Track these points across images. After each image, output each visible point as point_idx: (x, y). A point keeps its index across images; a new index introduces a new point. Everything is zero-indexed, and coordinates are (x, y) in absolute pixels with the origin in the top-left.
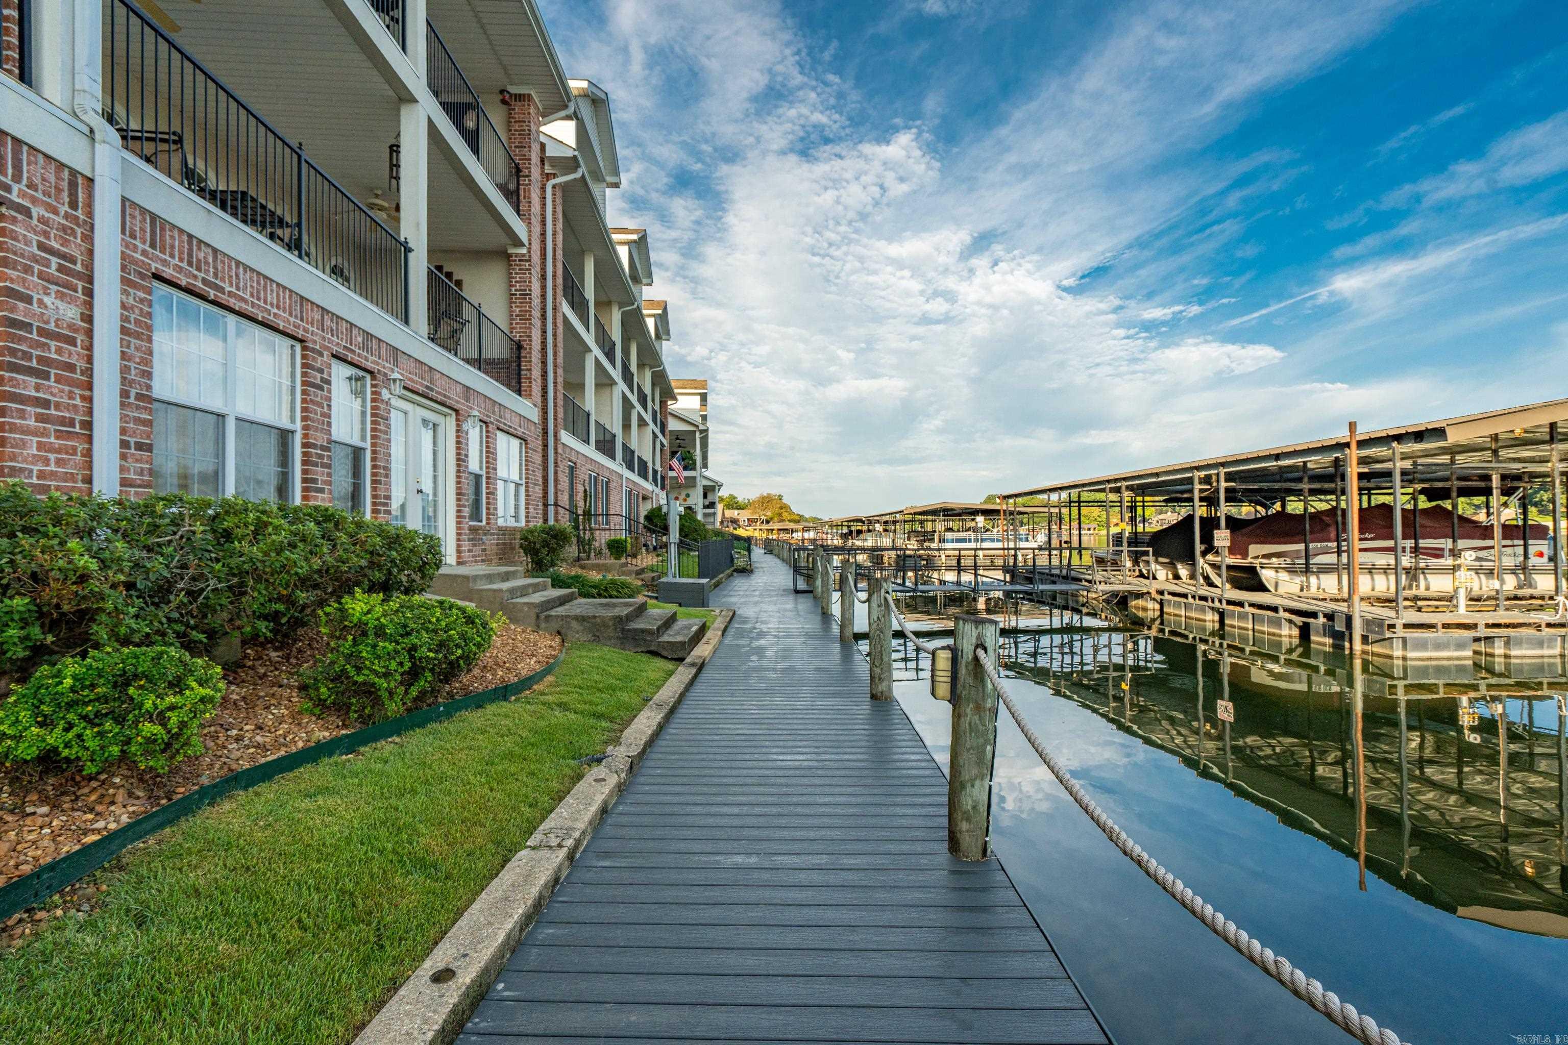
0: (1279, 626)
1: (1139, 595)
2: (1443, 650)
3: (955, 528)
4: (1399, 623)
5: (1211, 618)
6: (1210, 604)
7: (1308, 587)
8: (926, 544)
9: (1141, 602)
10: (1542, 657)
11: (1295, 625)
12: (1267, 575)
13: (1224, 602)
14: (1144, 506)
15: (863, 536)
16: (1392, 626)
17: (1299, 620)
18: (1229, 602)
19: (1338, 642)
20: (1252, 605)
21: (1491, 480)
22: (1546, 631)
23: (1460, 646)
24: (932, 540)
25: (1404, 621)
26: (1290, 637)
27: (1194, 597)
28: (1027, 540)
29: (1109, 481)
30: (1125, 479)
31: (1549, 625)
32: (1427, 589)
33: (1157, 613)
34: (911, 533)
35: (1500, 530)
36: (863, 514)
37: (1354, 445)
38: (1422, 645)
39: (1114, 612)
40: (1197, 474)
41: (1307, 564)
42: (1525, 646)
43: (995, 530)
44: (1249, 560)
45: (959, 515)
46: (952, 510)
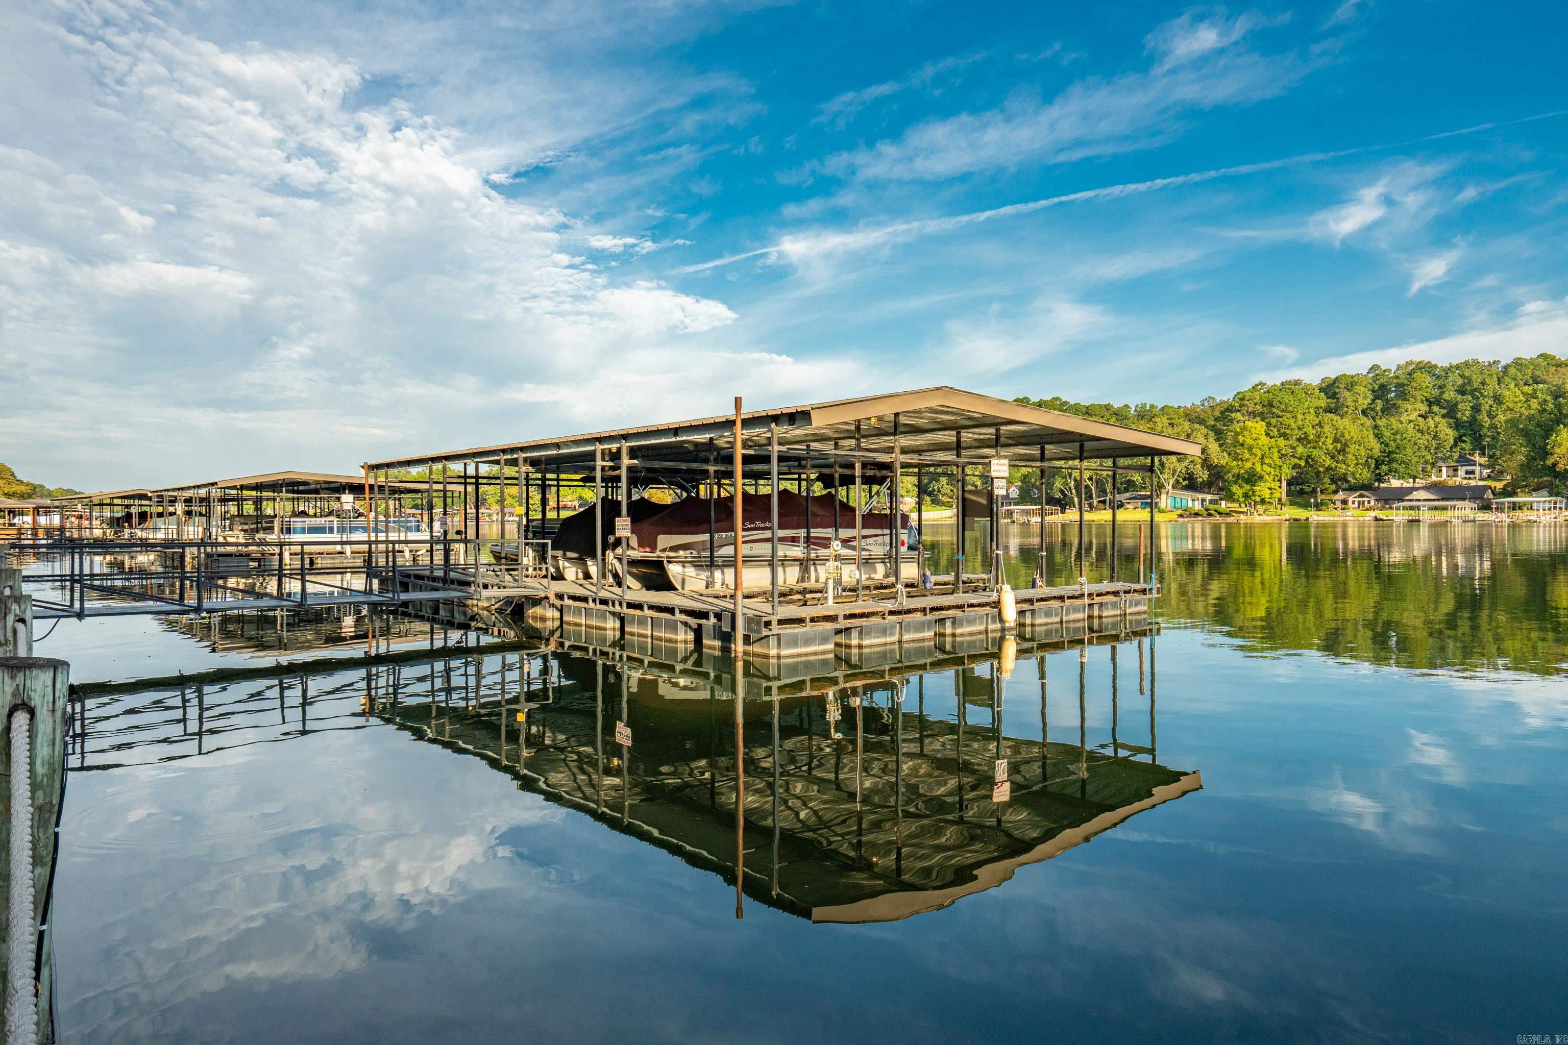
0: (675, 630)
1: (536, 601)
2: (810, 645)
3: (312, 512)
4: (774, 619)
5: (612, 624)
6: (611, 608)
7: (713, 583)
8: (260, 536)
9: (538, 610)
10: (886, 644)
11: (690, 627)
12: (674, 570)
13: (625, 605)
14: (558, 486)
15: (149, 523)
16: (768, 624)
17: (693, 622)
18: (630, 605)
19: (726, 645)
20: (651, 607)
21: (854, 468)
22: (891, 618)
23: (824, 640)
24: (271, 529)
25: (779, 617)
26: (686, 642)
27: (594, 601)
28: (418, 529)
29: (504, 451)
30: (522, 449)
31: (892, 613)
32: (817, 581)
33: (557, 623)
34: (231, 521)
35: (860, 519)
36: (149, 486)
37: (739, 424)
38: (793, 641)
39: (508, 625)
40: (600, 447)
41: (712, 557)
42: (873, 635)
43: (372, 515)
44: (658, 553)
45: (316, 491)
46: (305, 483)
